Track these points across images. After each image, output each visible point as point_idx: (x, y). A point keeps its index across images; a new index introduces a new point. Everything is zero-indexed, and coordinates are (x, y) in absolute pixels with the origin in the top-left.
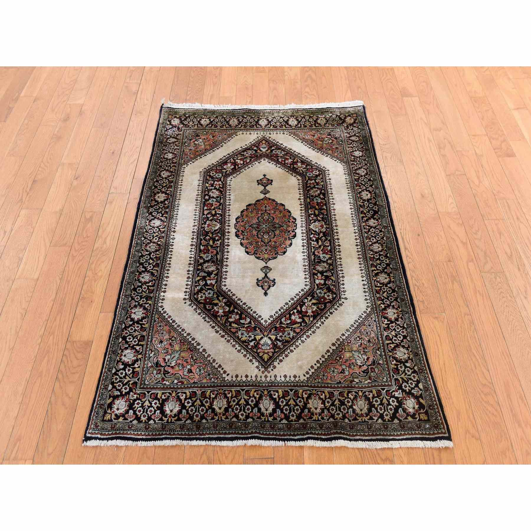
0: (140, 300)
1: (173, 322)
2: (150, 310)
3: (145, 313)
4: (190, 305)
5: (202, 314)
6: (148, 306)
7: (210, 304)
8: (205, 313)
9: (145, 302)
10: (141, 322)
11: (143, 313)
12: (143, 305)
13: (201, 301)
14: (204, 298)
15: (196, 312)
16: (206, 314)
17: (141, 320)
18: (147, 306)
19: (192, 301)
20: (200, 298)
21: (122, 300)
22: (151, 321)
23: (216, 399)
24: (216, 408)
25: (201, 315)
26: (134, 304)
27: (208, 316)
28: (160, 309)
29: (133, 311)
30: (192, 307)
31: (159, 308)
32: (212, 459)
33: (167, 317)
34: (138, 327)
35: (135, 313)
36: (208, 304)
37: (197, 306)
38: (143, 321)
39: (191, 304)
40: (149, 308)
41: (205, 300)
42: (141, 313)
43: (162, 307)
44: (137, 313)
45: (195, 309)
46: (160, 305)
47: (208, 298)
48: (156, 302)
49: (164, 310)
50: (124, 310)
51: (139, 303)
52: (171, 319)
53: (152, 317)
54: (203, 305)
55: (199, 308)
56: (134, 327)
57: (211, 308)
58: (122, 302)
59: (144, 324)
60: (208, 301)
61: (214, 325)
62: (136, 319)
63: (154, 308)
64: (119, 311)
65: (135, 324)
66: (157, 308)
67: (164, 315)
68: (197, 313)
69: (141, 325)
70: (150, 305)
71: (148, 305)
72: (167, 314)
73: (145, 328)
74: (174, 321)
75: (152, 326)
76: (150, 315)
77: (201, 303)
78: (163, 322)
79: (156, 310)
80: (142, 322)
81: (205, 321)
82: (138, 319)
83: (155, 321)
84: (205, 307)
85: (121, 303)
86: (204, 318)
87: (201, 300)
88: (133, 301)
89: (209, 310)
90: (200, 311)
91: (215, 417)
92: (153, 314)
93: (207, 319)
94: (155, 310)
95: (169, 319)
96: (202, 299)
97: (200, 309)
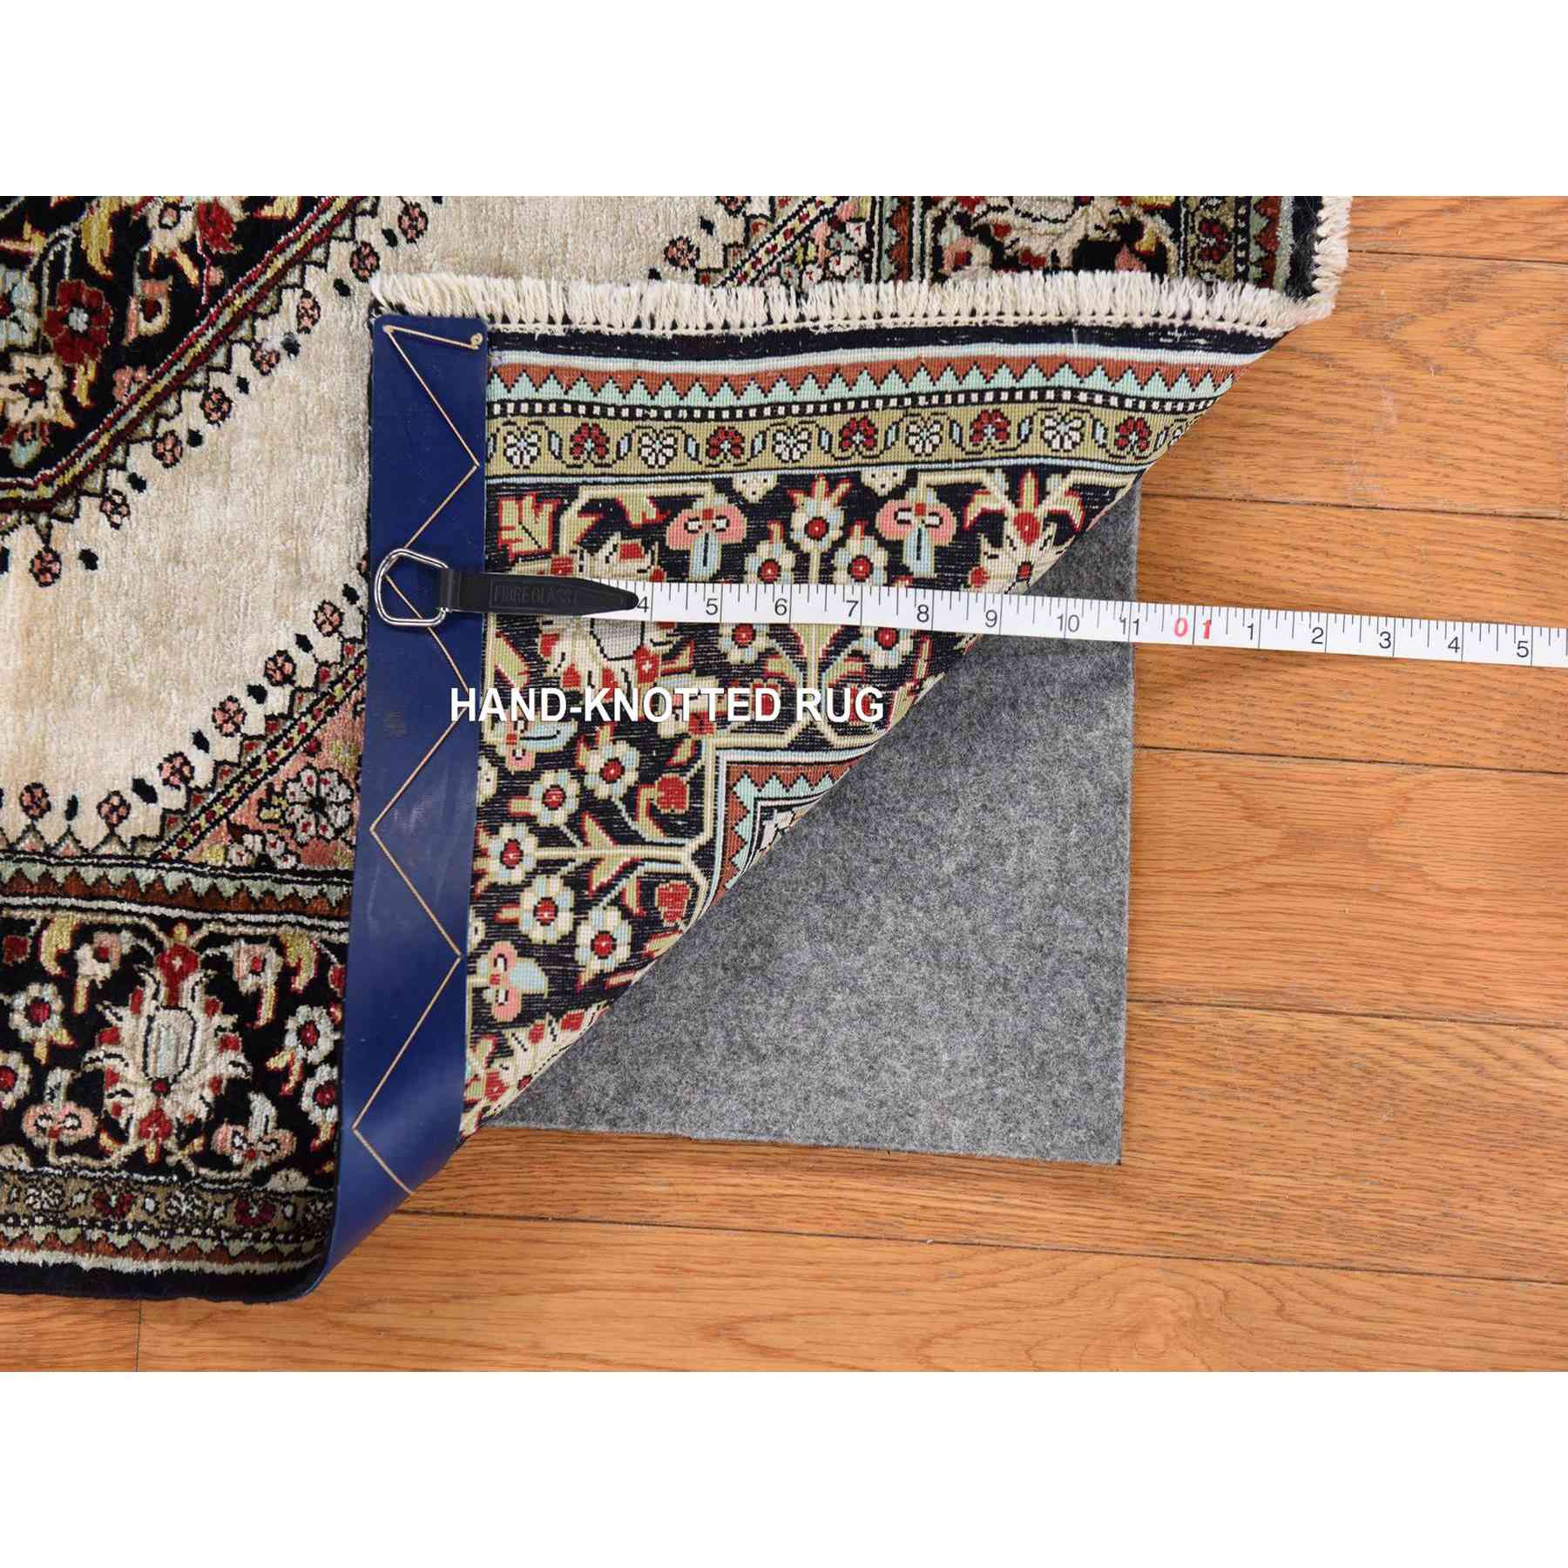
0: (27, 1049)
1: (288, 679)
2: (140, 931)
3: (174, 980)
4: (114, 507)
5: (219, 380)
6: (101, 955)
7: (118, 291)
8: (209, 352)
9: (49, 992)
10: (266, 1013)
11: (173, 1003)
12: (80, 1005)
13: (82, 398)
14: (46, 365)
15: (195, 439)
16: (224, 338)
17: (240, 1004)
18: (92, 969)
19: (75, 489)
20: (52, 410)
21: (23, 1241)
22: (256, 906)
23: (1005, 229)
24: (1079, 234)
25: (231, 391)
26: (59, 1108)
27: (250, 312)
28: (143, 819)
29: (140, 1104)
30: (138, 484)
31: (126, 831)
32: (1438, 266)
33: (226, 748)
34: (308, 1035)
35: (162, 1087)
36: (122, 318)
37: (126, 438)
38: (247, 984)
39: (104, 494)
40: (126, 942)
41: (70, 349)
42: (164, 1017)
43: (114, 810)
44: (163, 1066)
45: (168, 455)
46: (90, 828)
47: (56, 322)
48: (60, 874)
49: (154, 780)
50: (126, 1203)
51: (58, 1056)
52: (248, 703)
53: (212, 902)
54: (123, 376)
55: (153, 410)
56: (309, 1070)
57: (159, 291)
58: (38, 1234)
59: (287, 974)
60: (79, 320)
61: (340, 252)
62: (227, 1065)
63: (130, 890)
64: (135, 1249)
65: (276, 1063)
66: (130, 860)
67: (202, 777)
68: (208, 431)
69: (287, 1002)
70: (82, 935)
71: (85, 952)
72: (200, 741)
73: (322, 964)
74: (279, 669)
75: (307, 892)
76: (194, 926)
77: (102, 389)
78: (277, 780)
79: (153, 861)
80: (257, 995)
81: (292, 347)
82: (224, 1045)
83: (263, 864)
84: (150, 352)
85: (51, 1243)
86: (264, 363)
87: (67, 393)
88: (28, 1128)
89: (187, 307)
90: (191, 400)
91: (1145, 244)
92: (183, 896)
93: (272, 332)
94: (146, 876)
95: (254, 724)
96: (57, 380)
97: (161, 398)
